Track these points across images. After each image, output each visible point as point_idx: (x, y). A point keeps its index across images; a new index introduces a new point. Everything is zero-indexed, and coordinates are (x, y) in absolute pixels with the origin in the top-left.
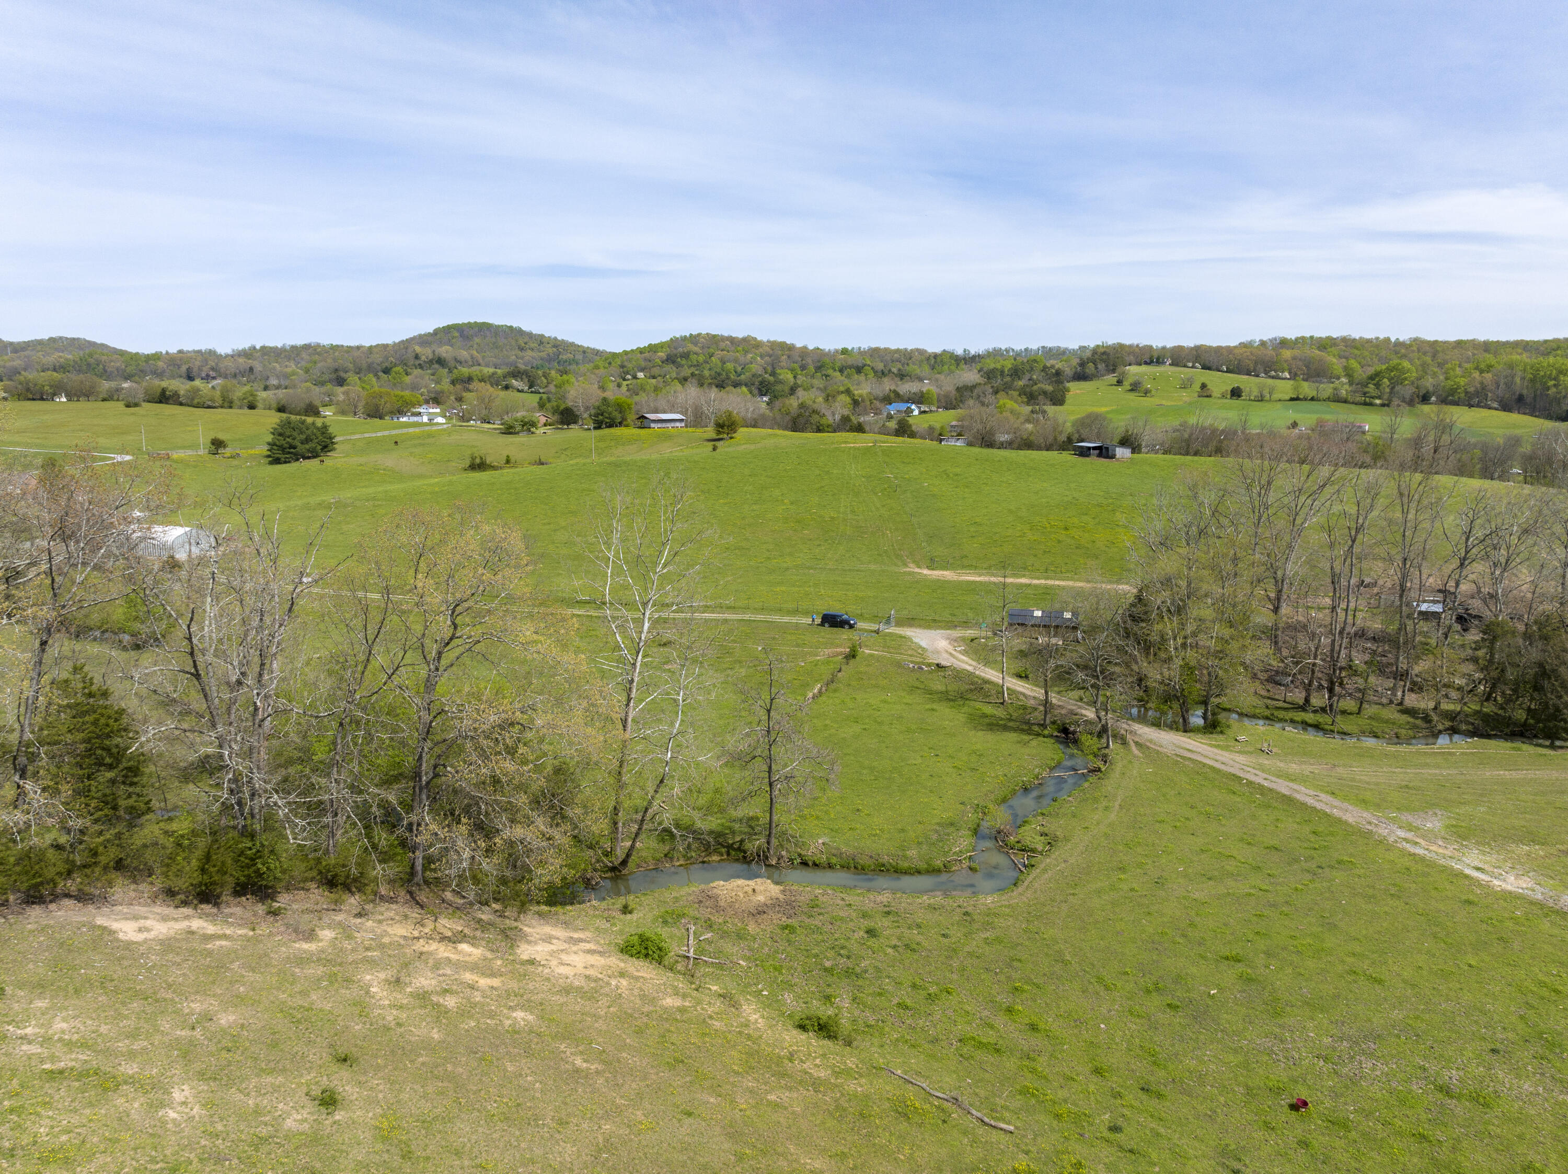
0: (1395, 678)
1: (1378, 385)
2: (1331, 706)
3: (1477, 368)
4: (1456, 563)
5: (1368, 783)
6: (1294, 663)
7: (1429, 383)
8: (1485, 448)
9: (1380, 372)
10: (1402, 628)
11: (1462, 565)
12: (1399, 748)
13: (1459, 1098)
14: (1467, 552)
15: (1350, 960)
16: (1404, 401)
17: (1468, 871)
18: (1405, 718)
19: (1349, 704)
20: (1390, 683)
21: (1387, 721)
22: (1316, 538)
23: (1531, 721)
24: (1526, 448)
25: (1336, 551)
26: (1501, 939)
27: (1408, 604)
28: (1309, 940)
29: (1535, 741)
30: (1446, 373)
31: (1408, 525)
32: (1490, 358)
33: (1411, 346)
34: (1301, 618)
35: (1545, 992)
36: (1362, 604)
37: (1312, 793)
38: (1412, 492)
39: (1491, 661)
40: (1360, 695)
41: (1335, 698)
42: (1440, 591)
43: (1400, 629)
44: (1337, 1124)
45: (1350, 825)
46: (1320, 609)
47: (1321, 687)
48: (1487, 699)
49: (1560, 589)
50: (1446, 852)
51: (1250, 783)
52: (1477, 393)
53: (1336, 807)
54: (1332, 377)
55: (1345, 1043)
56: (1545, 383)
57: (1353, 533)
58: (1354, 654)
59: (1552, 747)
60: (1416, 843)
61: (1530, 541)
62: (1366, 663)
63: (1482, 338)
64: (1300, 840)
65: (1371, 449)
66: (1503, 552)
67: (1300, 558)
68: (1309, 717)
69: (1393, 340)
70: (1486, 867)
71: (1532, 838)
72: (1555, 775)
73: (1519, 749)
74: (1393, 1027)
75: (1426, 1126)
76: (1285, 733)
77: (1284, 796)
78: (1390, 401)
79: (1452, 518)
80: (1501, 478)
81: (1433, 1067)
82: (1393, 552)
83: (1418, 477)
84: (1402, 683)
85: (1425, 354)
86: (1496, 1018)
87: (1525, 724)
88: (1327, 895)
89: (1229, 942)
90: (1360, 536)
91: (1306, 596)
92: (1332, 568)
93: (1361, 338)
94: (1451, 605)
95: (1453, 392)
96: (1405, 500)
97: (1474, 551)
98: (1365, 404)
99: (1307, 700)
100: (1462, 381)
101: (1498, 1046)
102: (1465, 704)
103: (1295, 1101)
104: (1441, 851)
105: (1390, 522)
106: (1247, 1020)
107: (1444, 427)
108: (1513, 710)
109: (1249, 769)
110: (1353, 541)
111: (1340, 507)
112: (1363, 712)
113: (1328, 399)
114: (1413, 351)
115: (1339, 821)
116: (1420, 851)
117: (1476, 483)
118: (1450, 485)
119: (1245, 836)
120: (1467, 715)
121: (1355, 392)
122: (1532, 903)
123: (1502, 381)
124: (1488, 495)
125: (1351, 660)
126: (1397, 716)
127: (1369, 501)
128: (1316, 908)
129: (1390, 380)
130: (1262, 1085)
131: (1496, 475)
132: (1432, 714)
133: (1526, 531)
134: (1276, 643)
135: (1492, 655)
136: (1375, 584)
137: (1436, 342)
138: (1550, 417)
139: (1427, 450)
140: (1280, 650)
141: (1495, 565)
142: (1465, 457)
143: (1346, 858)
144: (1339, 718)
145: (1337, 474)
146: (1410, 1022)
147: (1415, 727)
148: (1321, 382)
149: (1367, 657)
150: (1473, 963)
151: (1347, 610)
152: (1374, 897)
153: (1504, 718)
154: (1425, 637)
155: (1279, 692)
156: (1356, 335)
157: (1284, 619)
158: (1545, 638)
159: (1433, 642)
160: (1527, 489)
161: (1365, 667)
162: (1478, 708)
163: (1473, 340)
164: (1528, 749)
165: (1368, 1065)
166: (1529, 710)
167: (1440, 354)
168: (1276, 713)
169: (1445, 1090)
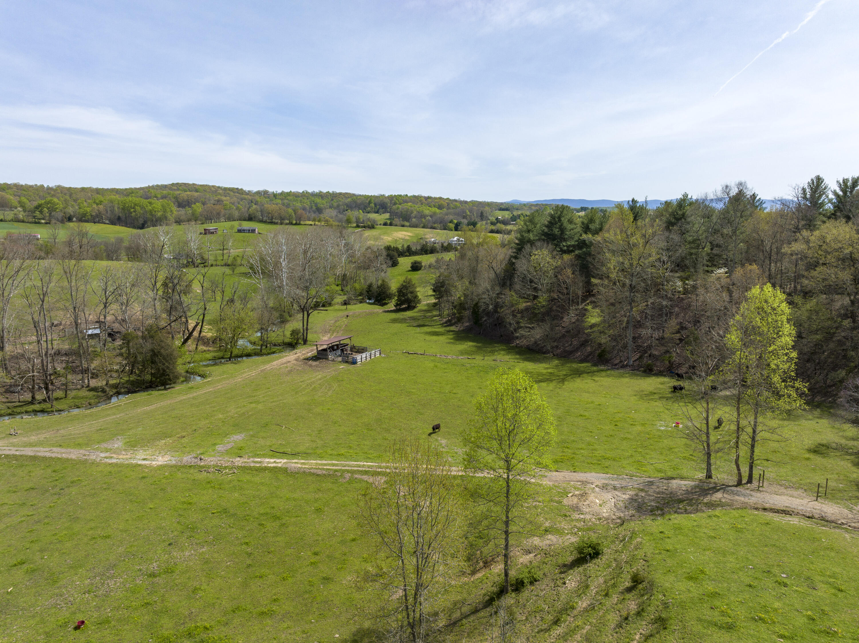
0: (82, 373)
1: (41, 212)
2: (49, 397)
3: (95, 202)
4: (102, 306)
5: (79, 434)
6: (20, 378)
7: (70, 210)
8: (106, 244)
9: (41, 204)
10: (80, 345)
11: (105, 306)
12: (92, 410)
13: (159, 576)
14: (107, 300)
15: (90, 533)
16: (58, 220)
17: (140, 462)
18: (92, 393)
19: (59, 394)
20: (80, 377)
21: (82, 398)
22: (19, 302)
23: (154, 379)
24: (126, 244)
25: (33, 309)
26: (162, 489)
27: (81, 332)
28: (65, 532)
29: (157, 388)
30: (79, 205)
31: (73, 289)
32: (100, 197)
33: (56, 190)
34: (19, 351)
35: (185, 506)
36: (55, 337)
37: (47, 449)
38: (71, 270)
39: (129, 354)
40: (64, 387)
41: (50, 392)
42: (97, 322)
43: (79, 346)
44: (103, 623)
45: (74, 460)
46: (30, 343)
47: (40, 388)
48: (131, 373)
49: (154, 312)
50: (127, 456)
51: (7, 456)
52: (97, 216)
53: (64, 453)
54: (12, 208)
55: (97, 578)
56: (130, 210)
57: (42, 297)
58: (56, 365)
59: (165, 389)
60: (112, 457)
61: (136, 290)
62: (64, 368)
63: (95, 187)
64: (47, 478)
65: (43, 249)
66: (124, 297)
67: (12, 315)
68: (37, 407)
69: (46, 186)
70: (148, 457)
71: (165, 435)
72: (169, 402)
73: (151, 394)
74: (121, 557)
75: (147, 598)
76: (24, 420)
77: (31, 456)
78: (50, 221)
79: (95, 283)
80: (117, 259)
81: (144, 567)
82: (67, 304)
83: (73, 262)
84: (86, 375)
85: (65, 194)
86: (168, 528)
87: (151, 382)
88: (69, 503)
89: (15, 555)
90: (46, 298)
91: (20, 337)
92: (33, 318)
93: (26, 184)
94: (104, 328)
95: (84, 215)
96: (69, 275)
97: (110, 298)
98: (36, 223)
99: (33, 398)
100: (88, 209)
101: (171, 541)
102: (121, 378)
103: (77, 624)
104: (125, 457)
105: (62, 288)
106: (37, 594)
107: (83, 234)
108: (144, 375)
109: (4, 448)
110: (43, 301)
111: (31, 283)
112: (68, 396)
113: (12, 220)
114: (58, 193)
115: (68, 459)
116: (114, 461)
117: (105, 263)
118: (92, 265)
119: (11, 489)
120: (123, 384)
121: (28, 216)
122: (171, 467)
123: (109, 209)
124: (112, 268)
125: (55, 369)
126: (87, 393)
127: (48, 278)
128: (65, 513)
129: (48, 208)
130: (55, 626)
131: (114, 258)
132: (105, 387)
133: (133, 285)
134: (6, 368)
135: (129, 351)
136: (61, 324)
137: (70, 188)
138: (134, 227)
139: (76, 247)
140: (9, 372)
141: (122, 304)
142: (97, 250)
143: (76, 479)
144: (55, 403)
145: (25, 264)
146: (128, 550)
147: (98, 397)
148: (5, 210)
149: (64, 365)
150: (152, 506)
151: (47, 341)
152: (95, 494)
153: (141, 380)
154: (94, 348)
155: (15, 397)
156: (23, 183)
157: (8, 353)
158: (152, 337)
159: (98, 350)
160: (130, 264)
161: (64, 371)
162: (128, 379)
163: (90, 188)
164: (155, 393)
165: (112, 583)
166: (152, 374)
167: (74, 195)
168: (15, 410)
169: (153, 575)
